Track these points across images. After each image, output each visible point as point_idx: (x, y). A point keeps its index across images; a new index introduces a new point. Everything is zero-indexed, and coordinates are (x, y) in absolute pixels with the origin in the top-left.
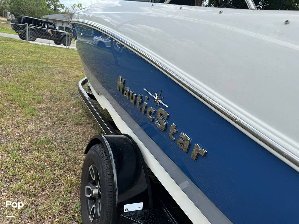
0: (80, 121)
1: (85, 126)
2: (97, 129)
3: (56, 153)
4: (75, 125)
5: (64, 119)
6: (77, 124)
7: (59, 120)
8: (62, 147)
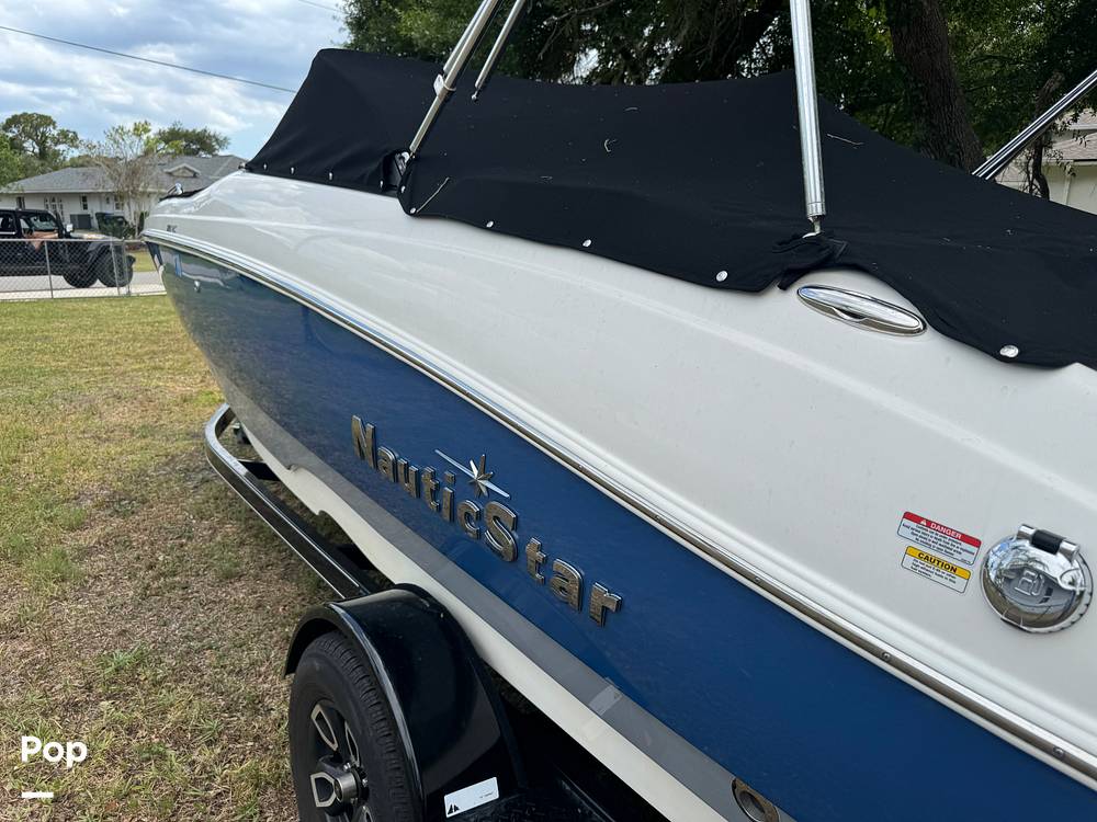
0: (236, 565)
1: (256, 577)
2: (299, 577)
3: (183, 691)
4: (221, 581)
5: (179, 570)
6: (229, 577)
7: (163, 574)
8: (196, 669)
